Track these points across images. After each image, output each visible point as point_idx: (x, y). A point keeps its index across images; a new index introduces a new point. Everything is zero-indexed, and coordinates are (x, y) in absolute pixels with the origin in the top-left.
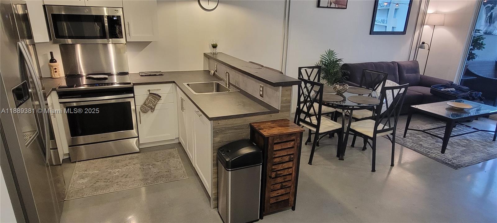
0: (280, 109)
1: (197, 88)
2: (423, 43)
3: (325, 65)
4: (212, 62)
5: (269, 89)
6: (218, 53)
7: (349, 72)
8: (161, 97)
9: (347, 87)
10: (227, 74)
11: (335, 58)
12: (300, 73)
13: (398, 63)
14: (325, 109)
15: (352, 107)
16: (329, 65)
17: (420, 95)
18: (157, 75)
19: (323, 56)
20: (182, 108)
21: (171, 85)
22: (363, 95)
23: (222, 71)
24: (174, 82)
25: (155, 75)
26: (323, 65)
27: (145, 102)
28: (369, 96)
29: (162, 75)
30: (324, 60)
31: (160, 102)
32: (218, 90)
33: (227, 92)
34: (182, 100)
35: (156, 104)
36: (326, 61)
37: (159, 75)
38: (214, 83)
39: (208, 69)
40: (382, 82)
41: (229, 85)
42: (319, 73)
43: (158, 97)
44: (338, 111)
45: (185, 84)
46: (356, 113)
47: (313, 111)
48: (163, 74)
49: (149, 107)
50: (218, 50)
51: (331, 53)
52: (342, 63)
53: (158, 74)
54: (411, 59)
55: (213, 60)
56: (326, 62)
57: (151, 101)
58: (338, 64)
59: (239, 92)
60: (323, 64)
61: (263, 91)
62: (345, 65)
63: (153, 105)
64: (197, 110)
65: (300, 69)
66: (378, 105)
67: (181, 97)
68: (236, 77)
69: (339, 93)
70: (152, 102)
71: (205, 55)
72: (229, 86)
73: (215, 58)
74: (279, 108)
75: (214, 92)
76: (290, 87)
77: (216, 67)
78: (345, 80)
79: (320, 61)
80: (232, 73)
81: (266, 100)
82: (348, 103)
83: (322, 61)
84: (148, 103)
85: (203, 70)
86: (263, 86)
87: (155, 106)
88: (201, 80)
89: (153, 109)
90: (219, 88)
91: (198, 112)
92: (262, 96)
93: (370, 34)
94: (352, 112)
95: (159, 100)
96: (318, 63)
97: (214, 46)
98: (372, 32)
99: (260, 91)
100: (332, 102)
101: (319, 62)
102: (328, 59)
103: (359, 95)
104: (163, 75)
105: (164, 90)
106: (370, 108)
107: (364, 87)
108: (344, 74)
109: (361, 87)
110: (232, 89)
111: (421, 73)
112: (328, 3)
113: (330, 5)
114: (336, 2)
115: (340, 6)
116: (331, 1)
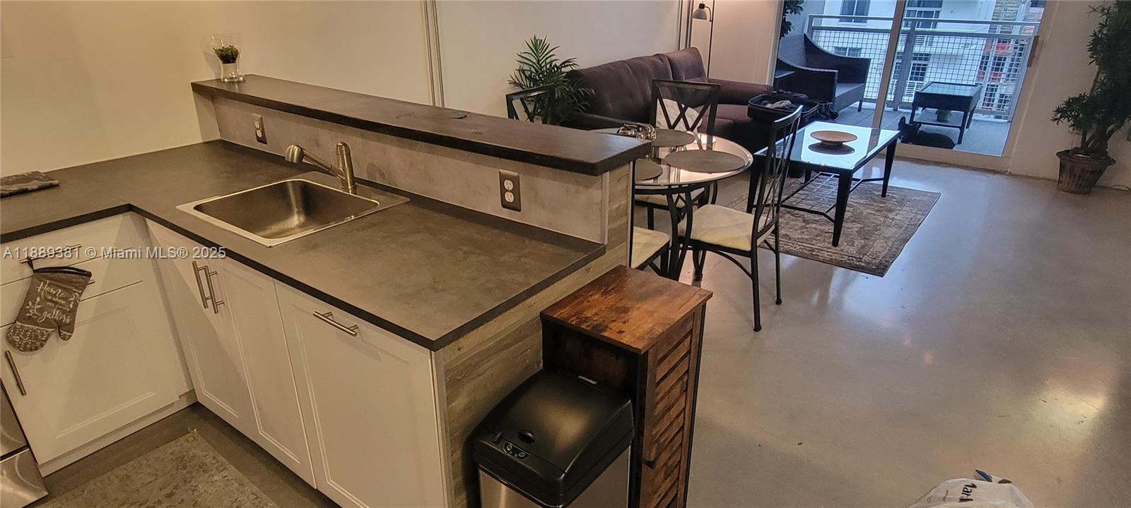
0: (606, 243)
2: (702, 6)
3: (529, 78)
5: (549, 184)
6: (250, 79)
8: (89, 275)
10: (343, 150)
11: (552, 59)
13: (670, 57)
16: (541, 79)
19: (525, 55)
20: (210, 301)
21: (118, 220)
24: (129, 208)
26: (526, 79)
27: (23, 310)
29: (51, 186)
30: (526, 67)
31: (90, 291)
32: (311, 209)
34: (201, 270)
35: (76, 305)
36: (533, 69)
38: (290, 185)
39: (222, 138)
40: (709, 107)
43: (80, 279)
45: (186, 208)
48: (53, 182)
49: (46, 323)
51: (539, 46)
54: (683, 45)
56: (531, 71)
57: (50, 301)
59: (407, 203)
61: (516, 191)
63: (64, 312)
65: (508, 99)
67: (194, 263)
70: (55, 302)
71: (197, 88)
72: (354, 188)
73: (237, 91)
74: (602, 239)
75: (295, 218)
76: (626, 168)
77: (258, 126)
78: (584, 111)
79: (519, 70)
81: (532, 216)
83: (523, 71)
84: (39, 310)
85: (201, 141)
87: (73, 312)
89: (65, 328)
91: (330, 314)
92: (512, 206)
95: (83, 287)
96: (516, 81)
97: (228, 57)
99: (504, 191)
102: (535, 63)
104: (57, 186)
108: (581, 98)
111: (706, 74)
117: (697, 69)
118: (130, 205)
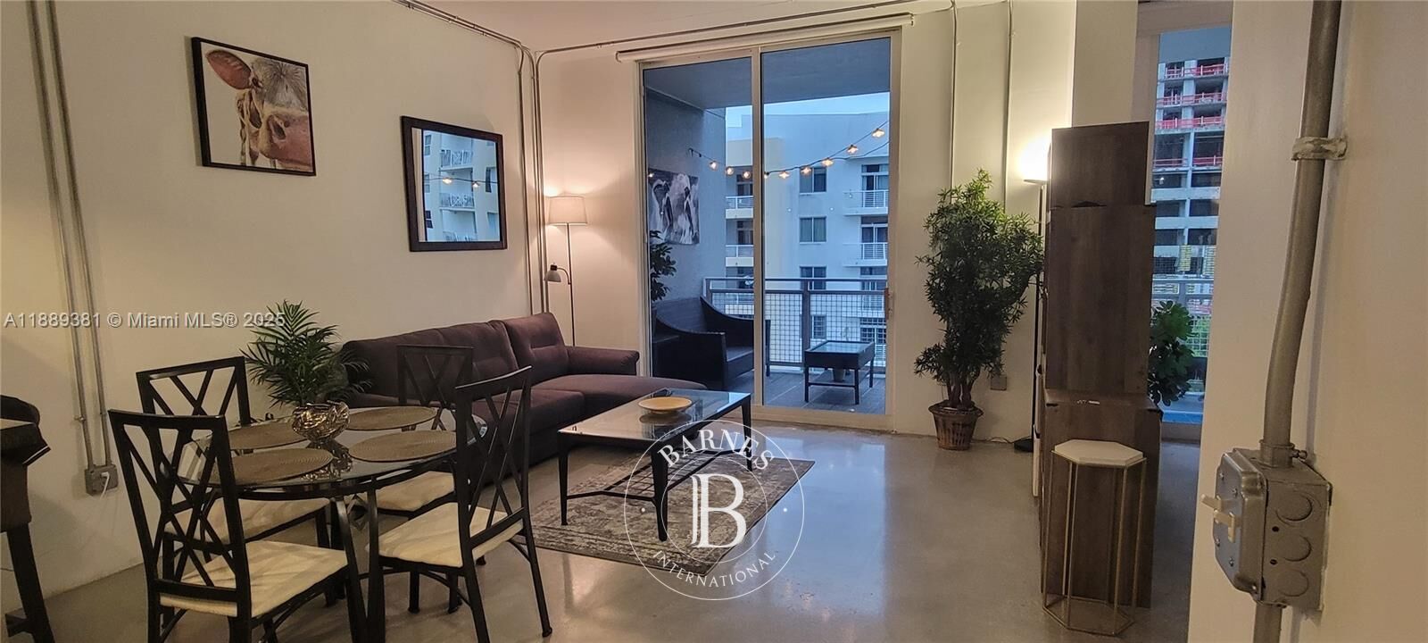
2: (554, 267)
3: (276, 353)
7: (364, 365)
9: (348, 412)
11: (310, 327)
13: (510, 323)
16: (293, 352)
17: (578, 397)
30: (267, 339)
51: (293, 313)
52: (337, 341)
54: (537, 310)
56: (278, 346)
58: (326, 345)
62: (350, 346)
65: (148, 375)
69: (320, 440)
78: (360, 391)
79: (257, 344)
82: (358, 469)
93: (412, 250)
98: (415, 245)
102: (286, 335)
103: (404, 429)
111: (568, 342)
112: (243, 154)
113: (253, 162)
114: (273, 153)
115: (291, 166)
116: (254, 148)
117: (550, 334)
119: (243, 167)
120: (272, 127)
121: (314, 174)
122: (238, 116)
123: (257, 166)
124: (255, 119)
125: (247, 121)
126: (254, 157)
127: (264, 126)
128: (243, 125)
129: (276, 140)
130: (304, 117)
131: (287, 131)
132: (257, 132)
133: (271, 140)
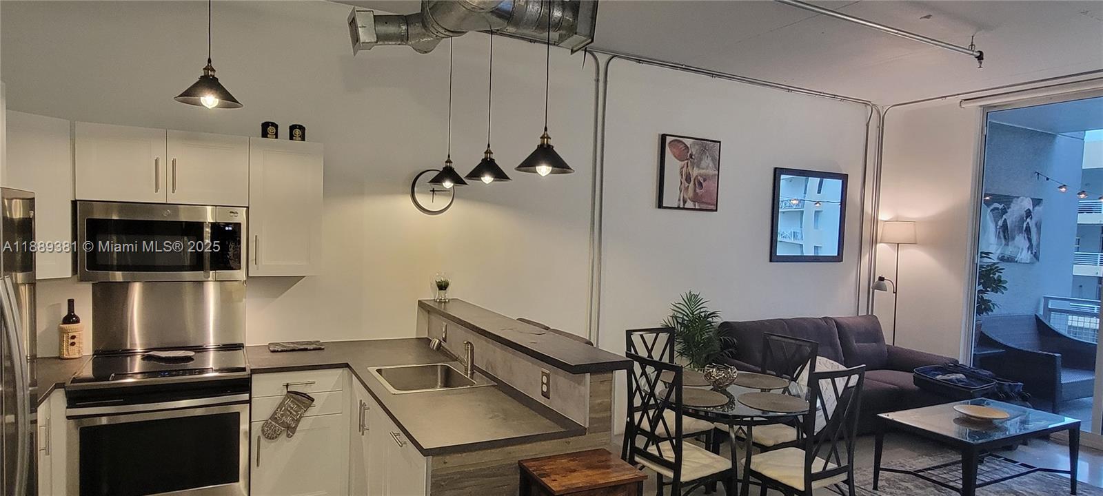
0: (587, 426)
1: (400, 380)
2: (882, 279)
3: (682, 324)
4: (435, 319)
5: (562, 380)
6: (451, 302)
7: (735, 340)
8: (313, 400)
9: (735, 372)
10: (469, 346)
11: (702, 310)
12: (630, 343)
13: (838, 320)
14: (689, 423)
15: (749, 419)
16: (692, 325)
17: (895, 389)
18: (310, 350)
19: (677, 305)
20: (362, 427)
21: (340, 371)
22: (771, 391)
23: (457, 341)
24: (347, 366)
25: (306, 350)
26: (679, 325)
27: (275, 413)
28: (784, 393)
29: (320, 349)
30: (679, 315)
31: (312, 412)
32: (447, 383)
33: (469, 387)
34: (362, 405)
35: (301, 417)
36: (685, 317)
37: (314, 349)
38: (439, 368)
39: (426, 336)
40: (809, 362)
41: (472, 370)
42: (671, 342)
43: (307, 401)
44: (719, 427)
45: (373, 370)
46: (759, 433)
47: (663, 430)
48: (323, 347)
49: (283, 424)
50: (449, 294)
51: (693, 300)
52: (718, 321)
53: (312, 348)
54: (863, 312)
55: (438, 316)
56: (683, 320)
57: (289, 411)
58: (710, 323)
59: (494, 386)
60: (678, 322)
61: (548, 384)
62: (725, 324)
63: (293, 419)
64: (397, 430)
65: (629, 333)
66: (806, 413)
67: (361, 401)
68: (487, 354)
69: (719, 387)
70: (291, 413)
71: (422, 304)
72: (472, 373)
73: (442, 310)
74: (585, 424)
75: (438, 387)
76: (609, 375)
77: (444, 330)
78: (729, 356)
79: (672, 317)
80: (480, 344)
81: (555, 404)
82: (739, 409)
83: (676, 317)
84: (282, 415)
85: (415, 337)
86: (548, 372)
87: (298, 421)
88: (409, 361)
89: (291, 430)
90: (449, 379)
91: (399, 434)
92: (546, 395)
93: (771, 261)
94: (750, 430)
95: (308, 407)
96: (667, 322)
97: (443, 286)
98: (773, 257)
99: (543, 383)
100: (704, 407)
101: (670, 319)
102: (689, 313)
103: (763, 390)
104: (323, 349)
105: (322, 384)
106: (790, 421)
107: (772, 372)
108: (726, 345)
109: (764, 372)
110: (479, 381)
111: (888, 341)
112: (679, 200)
113: (684, 205)
114: (696, 198)
115: (704, 206)
116: (685, 196)
118: (347, 364)
119: (679, 208)
120: (696, 183)
121: (716, 210)
122: (680, 177)
123: (686, 207)
124: (688, 179)
125: (683, 181)
126: (685, 202)
127: (692, 182)
128: (681, 183)
129: (698, 191)
130: (715, 175)
131: (704, 184)
132: (688, 186)
133: (695, 191)
